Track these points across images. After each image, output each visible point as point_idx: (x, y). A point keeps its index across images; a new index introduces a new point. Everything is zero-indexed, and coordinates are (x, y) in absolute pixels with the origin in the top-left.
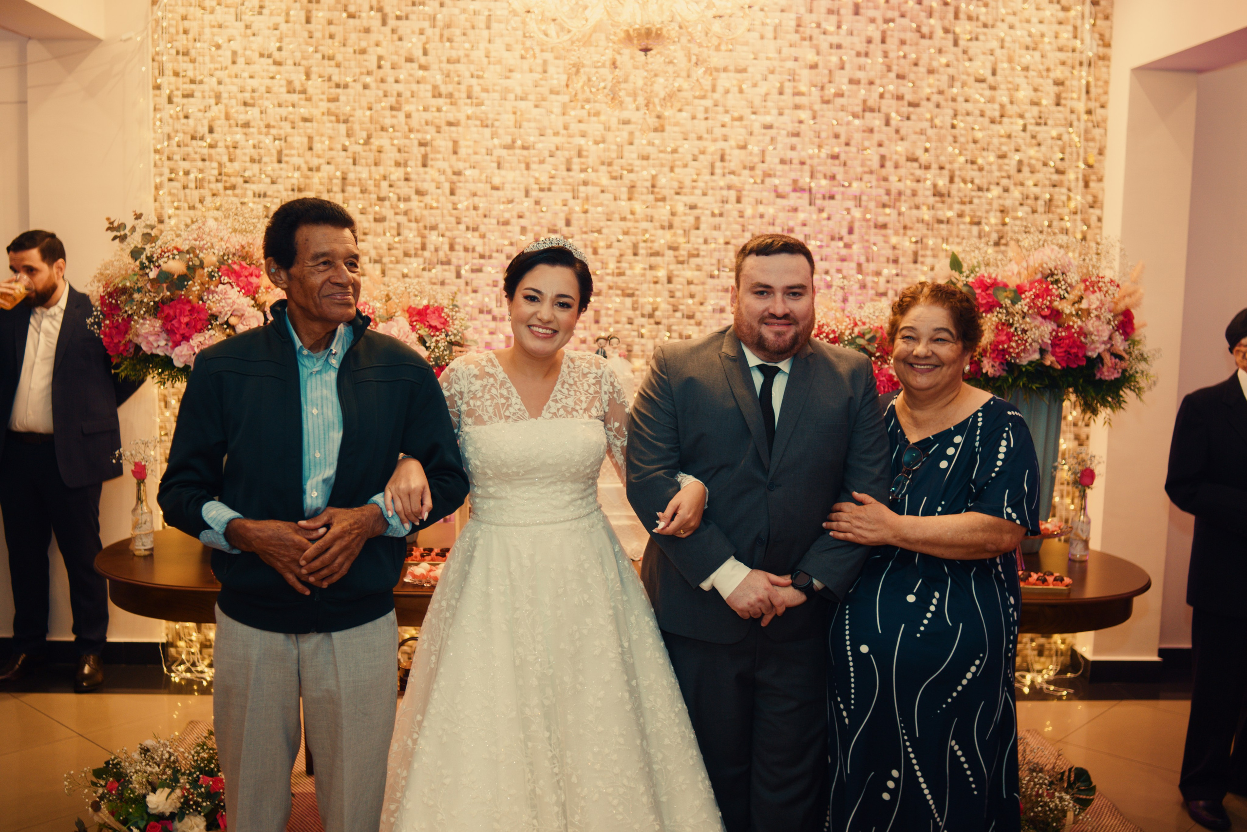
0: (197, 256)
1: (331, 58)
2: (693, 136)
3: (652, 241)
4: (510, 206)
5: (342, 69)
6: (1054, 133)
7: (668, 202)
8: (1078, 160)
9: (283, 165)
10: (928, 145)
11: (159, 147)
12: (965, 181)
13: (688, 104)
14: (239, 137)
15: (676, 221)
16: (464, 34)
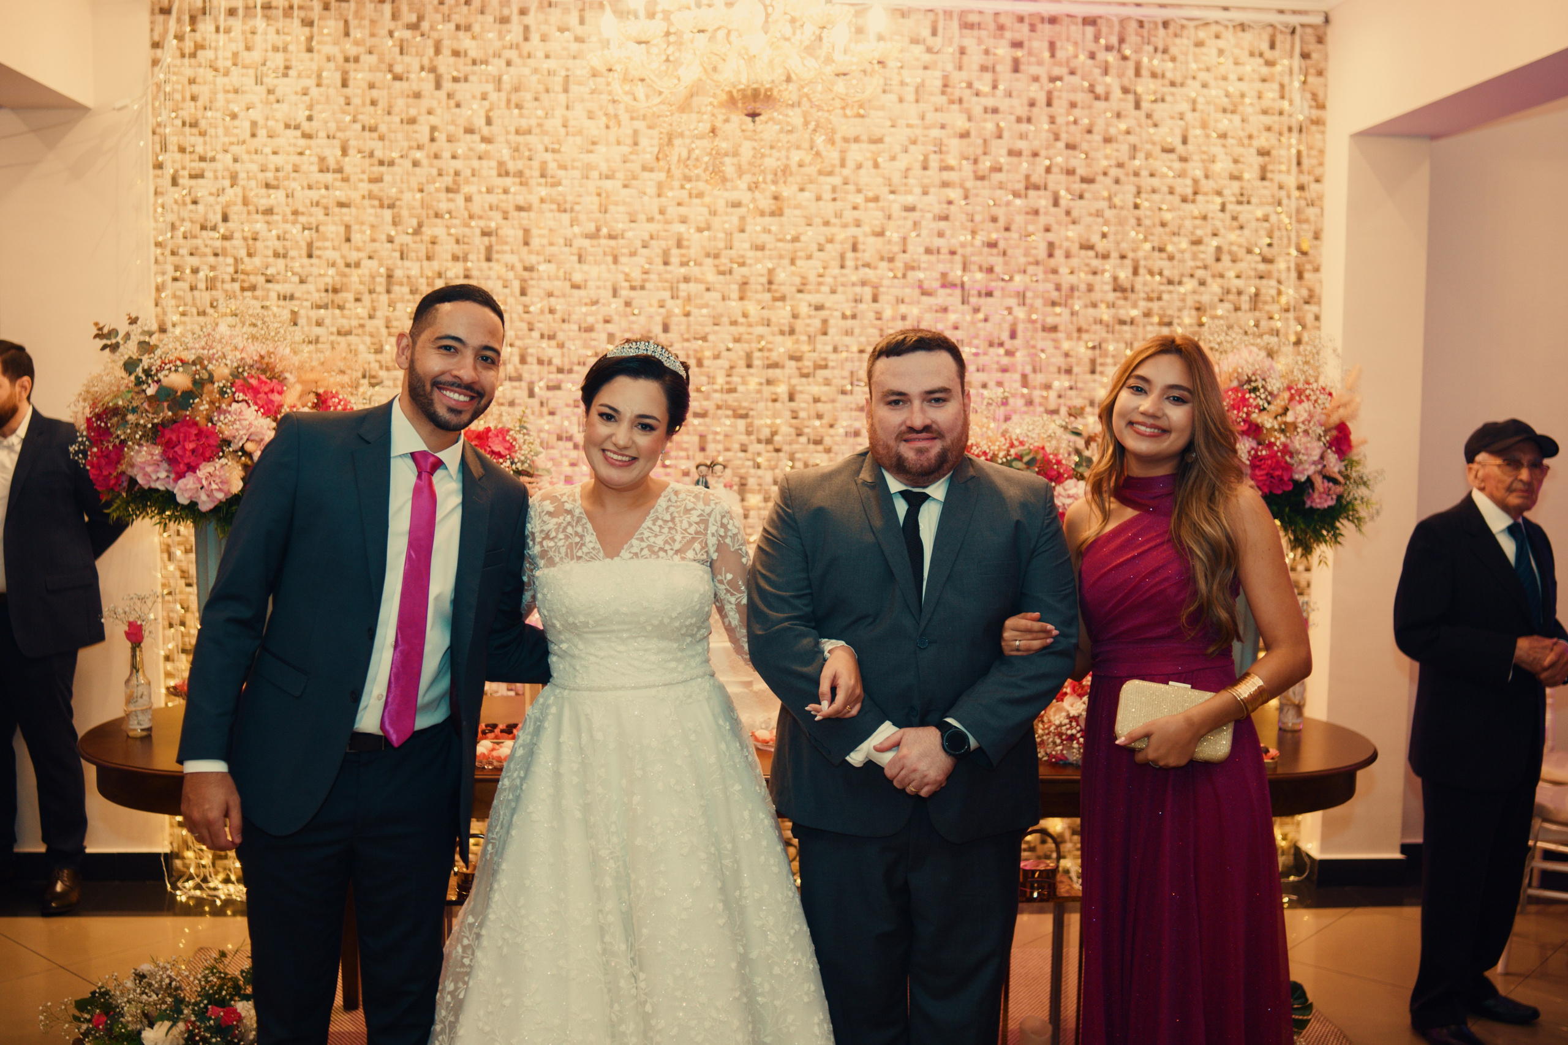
0: (205, 368)
1: (373, 129)
2: (818, 221)
3: (770, 350)
4: (594, 308)
5: (387, 143)
6: (1259, 213)
7: (788, 302)
8: (1289, 246)
9: (314, 260)
10: (1105, 229)
11: (160, 239)
12: (1151, 273)
13: (811, 182)
14: (260, 226)
15: (799, 325)
16: (536, 99)
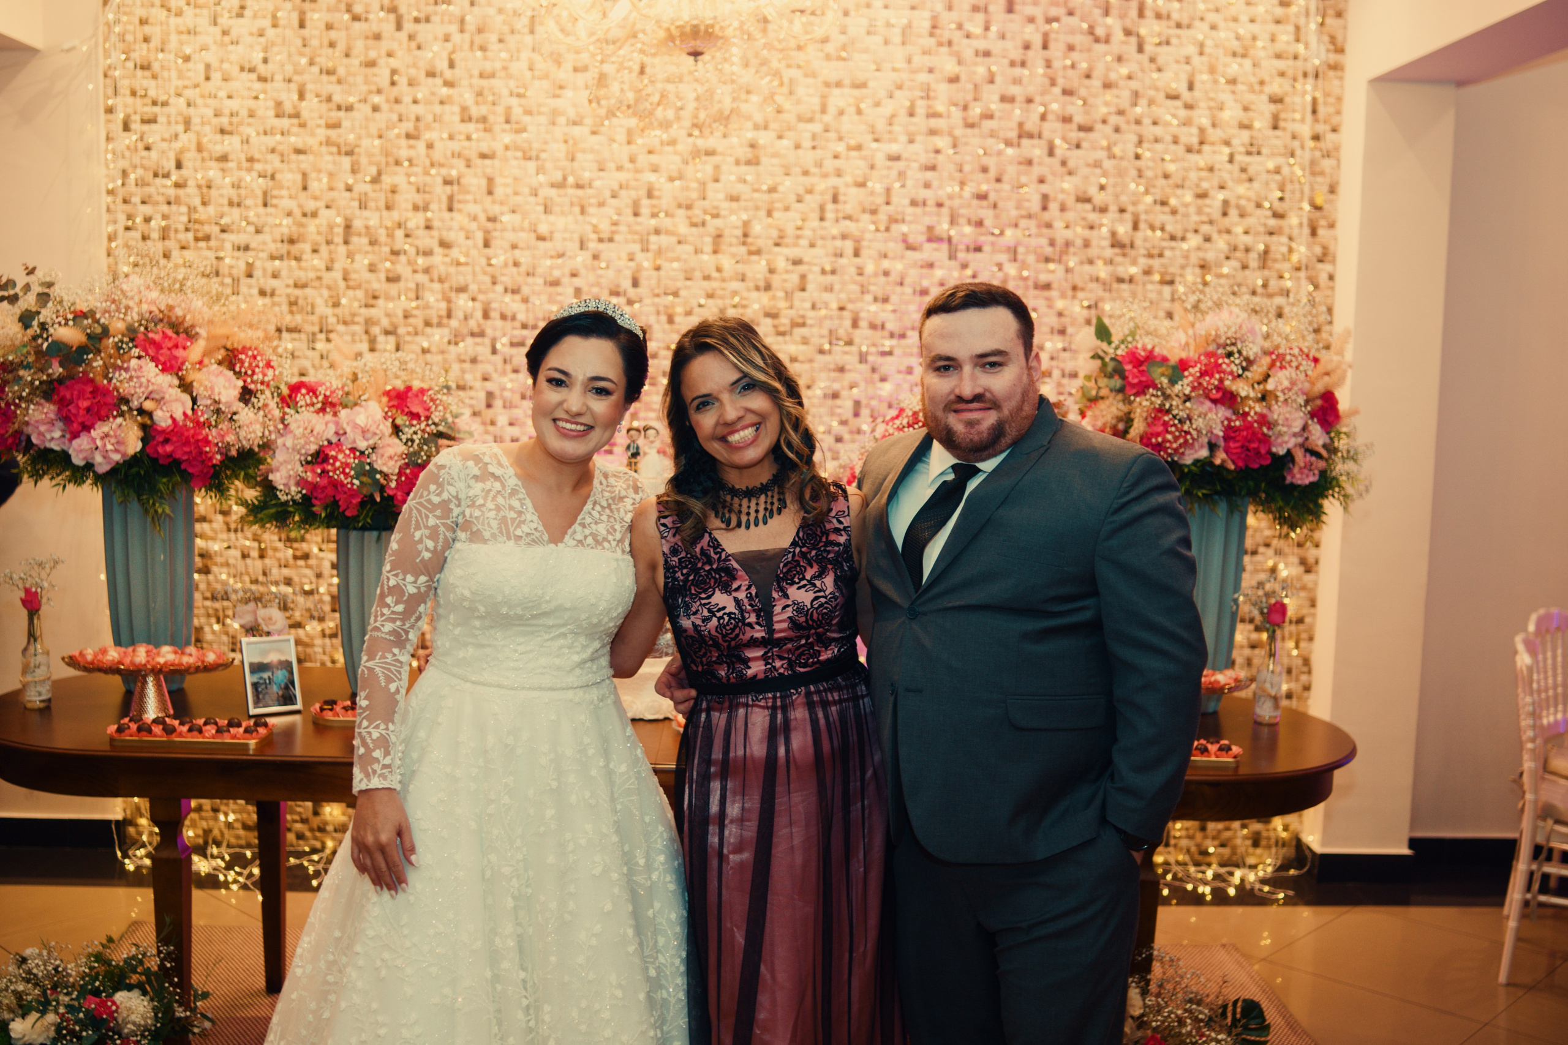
0: (98, 321)
1: (330, 72)
2: (797, 170)
3: (744, 307)
4: (560, 261)
5: (345, 86)
6: (1271, 165)
7: (765, 256)
8: (1301, 200)
9: (269, 210)
10: (1103, 181)
11: (110, 186)
12: (1152, 228)
13: (789, 129)
14: (213, 173)
15: (776, 280)
16: (501, 41)
